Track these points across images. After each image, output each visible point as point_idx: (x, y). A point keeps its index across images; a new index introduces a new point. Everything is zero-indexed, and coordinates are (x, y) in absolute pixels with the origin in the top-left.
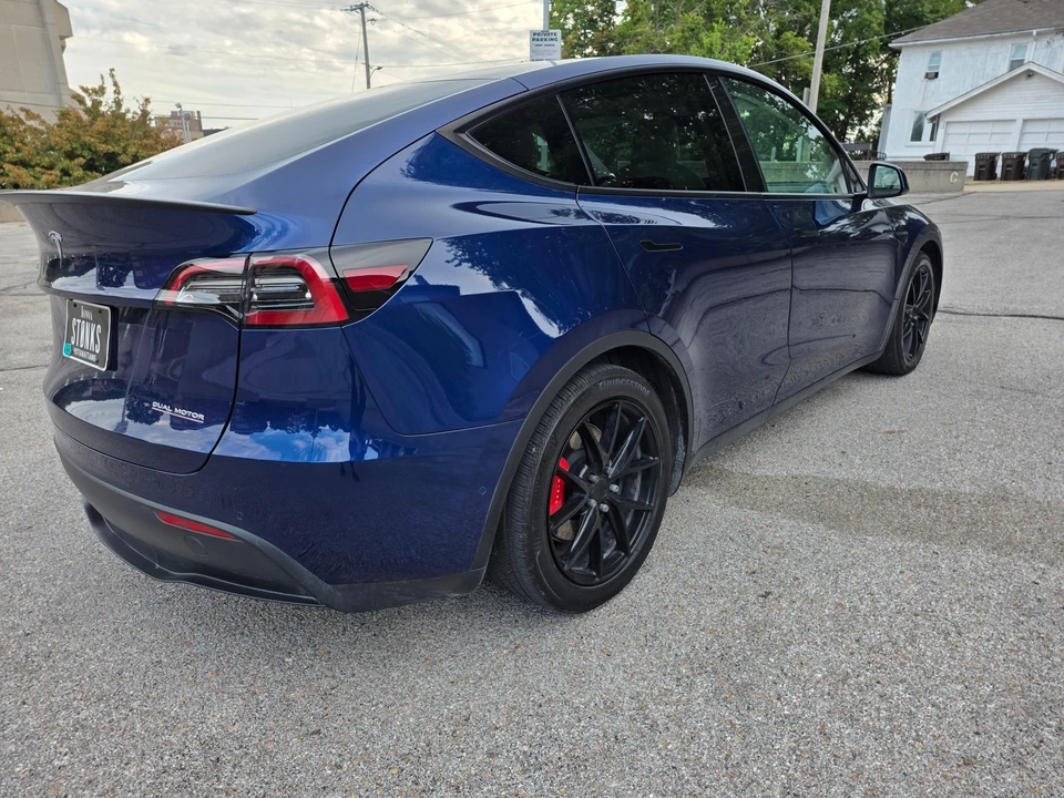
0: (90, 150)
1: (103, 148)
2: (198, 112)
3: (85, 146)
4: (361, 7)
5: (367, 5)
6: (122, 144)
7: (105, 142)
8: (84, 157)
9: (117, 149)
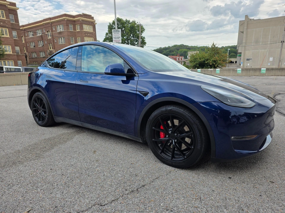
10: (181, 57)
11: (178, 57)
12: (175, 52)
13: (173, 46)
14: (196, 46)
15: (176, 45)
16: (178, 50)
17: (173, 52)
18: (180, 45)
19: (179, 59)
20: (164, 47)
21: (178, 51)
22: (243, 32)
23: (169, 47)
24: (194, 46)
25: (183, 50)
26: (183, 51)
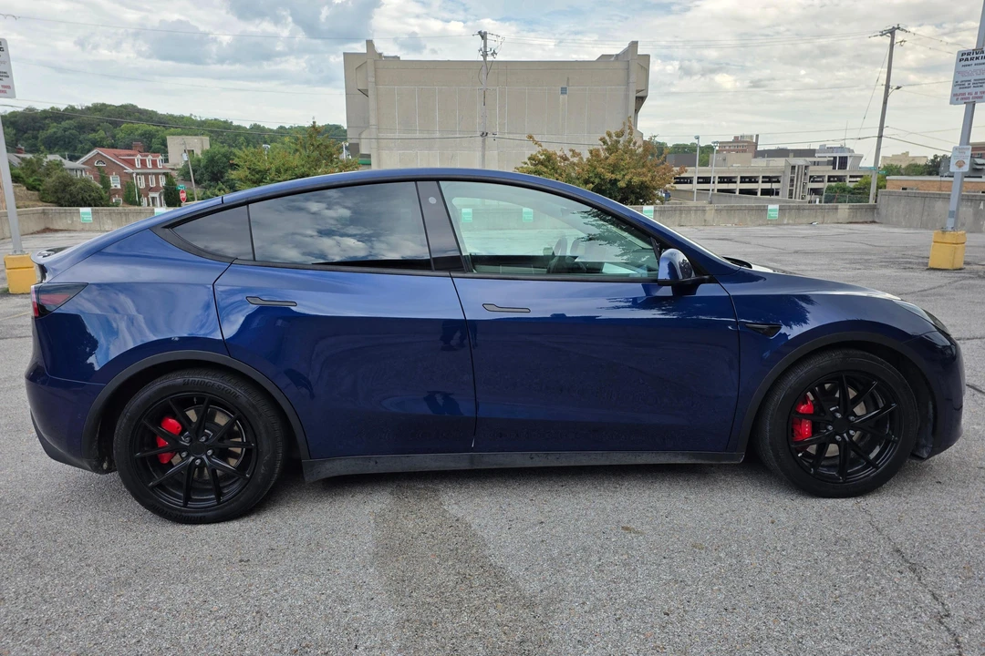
0: (600, 178)
1: (609, 176)
2: (757, 136)
3: (598, 175)
4: (892, 32)
5: (899, 28)
6: (623, 173)
7: (613, 173)
8: (593, 183)
9: (619, 177)
10: (150, 157)
11: (139, 157)
12: (102, 133)
13: (88, 108)
14: (188, 115)
15: (104, 104)
16: (116, 124)
17: (94, 131)
18: (122, 106)
19: (143, 163)
20: (47, 107)
21: (116, 131)
22: (365, 92)
23: (73, 109)
24: (182, 118)
25: (136, 126)
26: (137, 129)
